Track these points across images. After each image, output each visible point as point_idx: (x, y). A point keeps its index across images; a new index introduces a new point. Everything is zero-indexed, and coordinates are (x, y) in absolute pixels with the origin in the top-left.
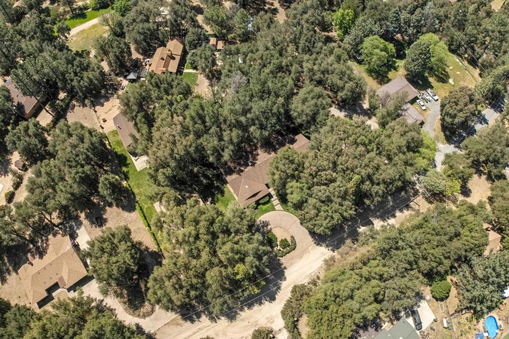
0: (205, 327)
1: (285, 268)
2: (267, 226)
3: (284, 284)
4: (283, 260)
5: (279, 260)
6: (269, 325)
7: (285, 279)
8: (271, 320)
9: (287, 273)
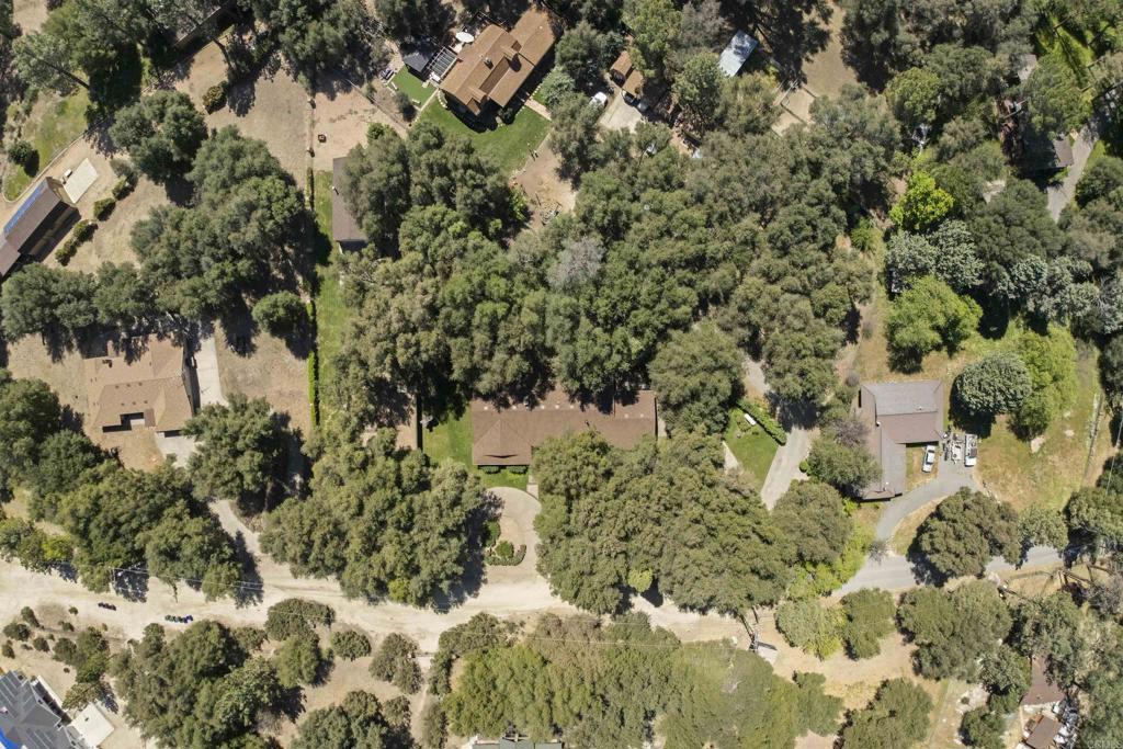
0: (330, 590)
1: (485, 581)
2: (497, 507)
3: (470, 600)
4: (489, 569)
5: (483, 566)
6: (415, 638)
7: (476, 595)
8: (423, 634)
9: (483, 589)
